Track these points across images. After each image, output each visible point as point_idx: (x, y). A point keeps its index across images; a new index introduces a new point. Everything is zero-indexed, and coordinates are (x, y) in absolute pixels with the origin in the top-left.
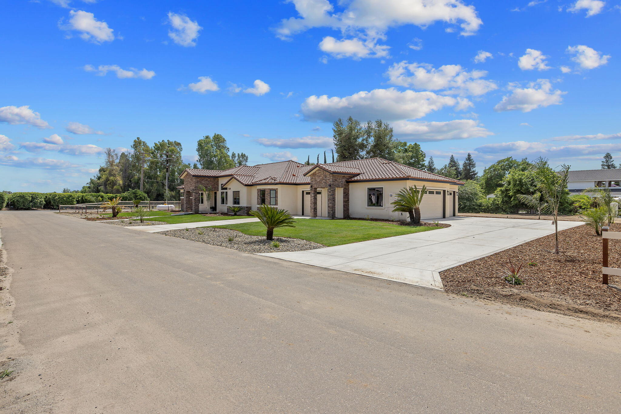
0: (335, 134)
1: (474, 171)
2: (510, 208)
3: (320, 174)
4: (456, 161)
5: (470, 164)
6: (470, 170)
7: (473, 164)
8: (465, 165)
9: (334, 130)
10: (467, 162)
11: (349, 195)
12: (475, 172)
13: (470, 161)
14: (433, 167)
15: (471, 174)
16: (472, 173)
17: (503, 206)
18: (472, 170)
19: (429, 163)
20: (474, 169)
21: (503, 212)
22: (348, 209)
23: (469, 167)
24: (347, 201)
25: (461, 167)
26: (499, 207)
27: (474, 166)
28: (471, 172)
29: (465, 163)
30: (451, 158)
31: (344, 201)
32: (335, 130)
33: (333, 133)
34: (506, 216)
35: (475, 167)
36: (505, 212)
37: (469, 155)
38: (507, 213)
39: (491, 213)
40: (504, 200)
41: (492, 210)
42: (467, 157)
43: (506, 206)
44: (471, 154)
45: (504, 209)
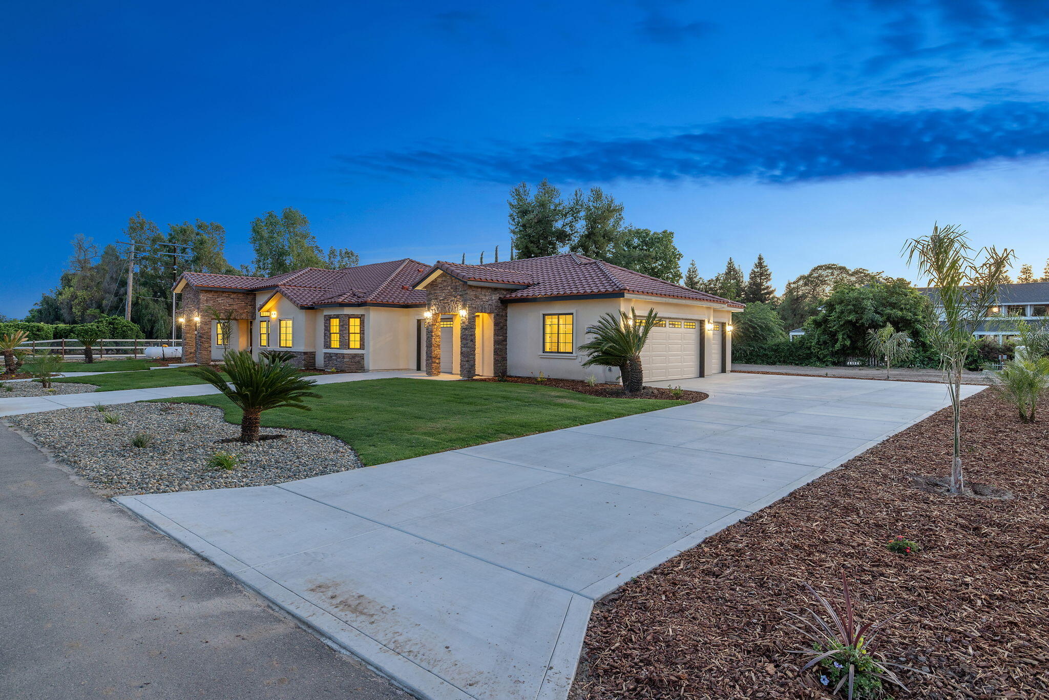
0: (512, 212)
1: (768, 287)
2: (833, 354)
3: (445, 284)
4: (737, 268)
5: (762, 274)
6: (761, 284)
7: (767, 275)
8: (754, 275)
9: (510, 204)
10: (756, 270)
11: (506, 330)
12: (771, 289)
13: (761, 268)
14: (696, 280)
15: (763, 292)
16: (766, 291)
17: (818, 352)
18: (765, 284)
19: (689, 271)
20: (769, 284)
21: (818, 364)
22: (505, 359)
23: (761, 279)
24: (503, 341)
25: (746, 280)
26: (812, 353)
27: (768, 277)
28: (764, 289)
29: (754, 272)
30: (729, 264)
31: (496, 342)
32: (513, 204)
33: (508, 210)
34: (823, 371)
35: (770, 280)
36: (822, 361)
37: (760, 259)
38: (827, 365)
39: (797, 365)
40: (821, 340)
41: (799, 359)
42: (757, 261)
43: (825, 352)
44: (763, 256)
45: (821, 356)
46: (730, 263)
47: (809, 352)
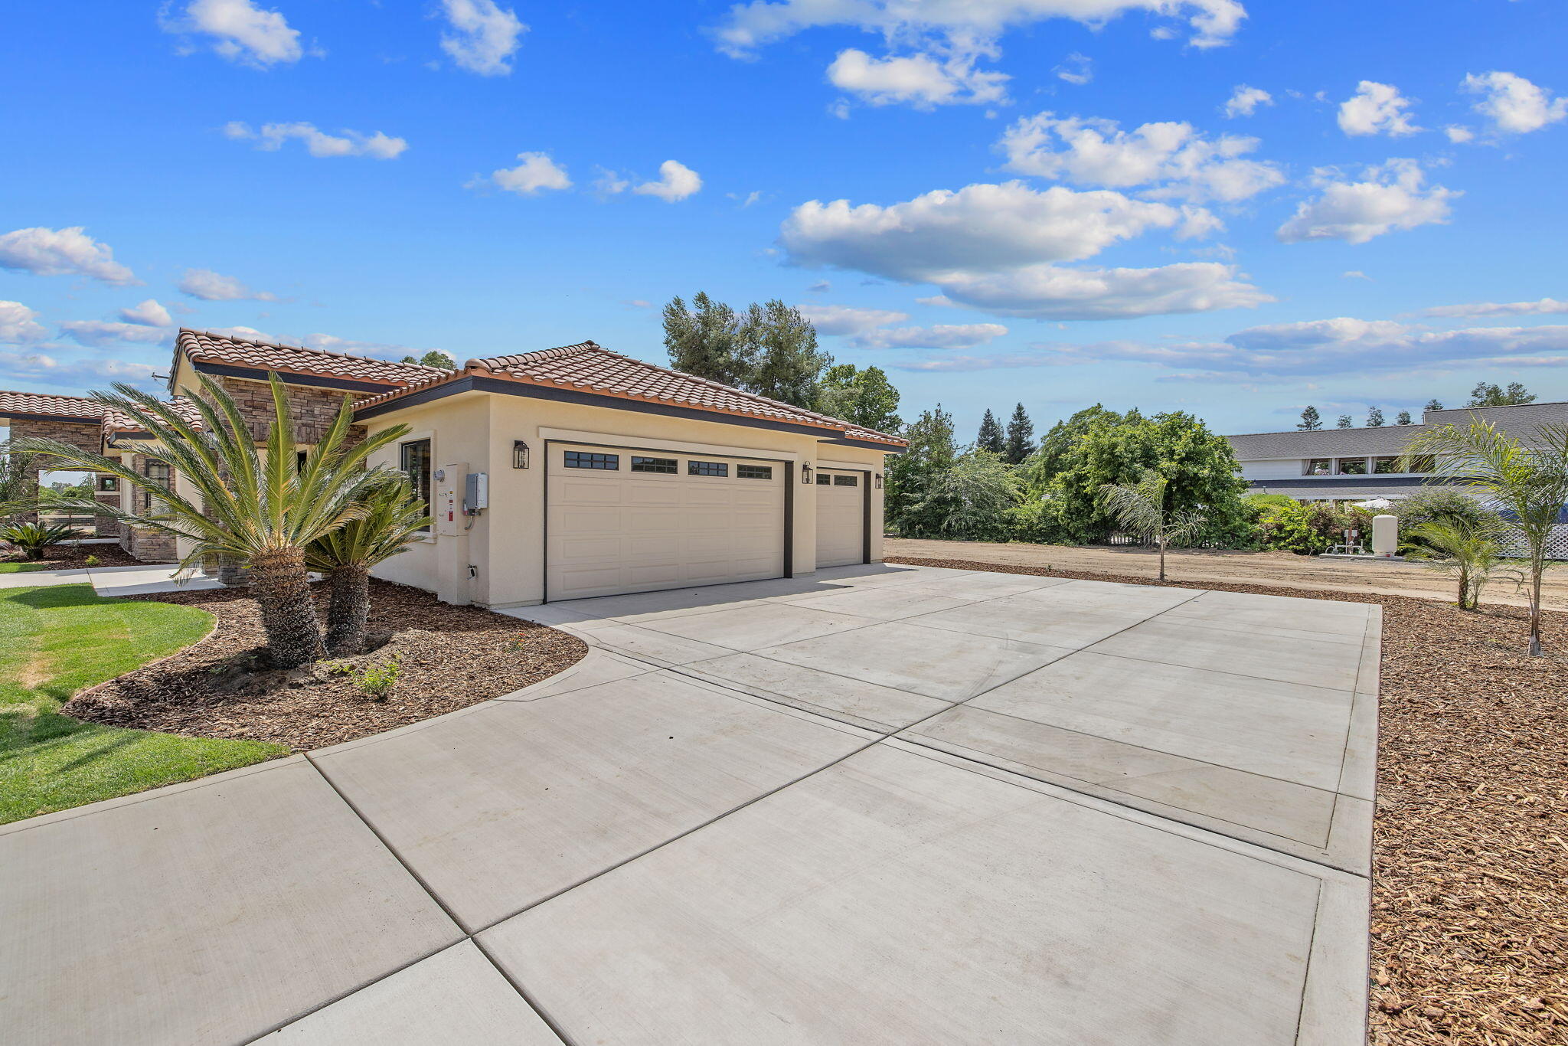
1: (1029, 444)
2: (1089, 528)
4: (995, 420)
5: (1022, 428)
6: (1021, 439)
7: (1028, 428)
8: (1013, 429)
10: (1014, 422)
12: (1033, 446)
13: (1021, 419)
17: (1068, 524)
18: (1026, 440)
20: (1030, 439)
21: (1068, 541)
23: (1021, 433)
25: (1006, 435)
26: (1060, 525)
27: (1029, 430)
28: (1025, 446)
29: (1012, 425)
35: (1031, 434)
36: (1074, 538)
37: (1020, 408)
38: (1080, 544)
39: (1038, 542)
40: (1072, 507)
41: (1042, 534)
42: (1014, 411)
43: (1076, 524)
44: (1023, 405)
45: (1072, 531)
46: (988, 415)
47: (1056, 524)
